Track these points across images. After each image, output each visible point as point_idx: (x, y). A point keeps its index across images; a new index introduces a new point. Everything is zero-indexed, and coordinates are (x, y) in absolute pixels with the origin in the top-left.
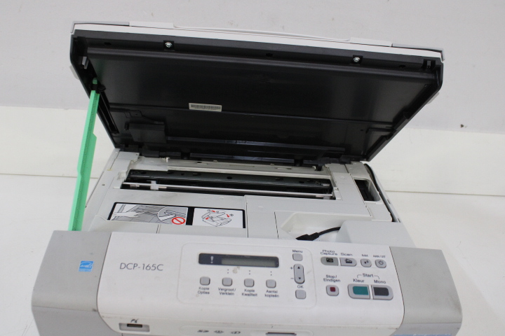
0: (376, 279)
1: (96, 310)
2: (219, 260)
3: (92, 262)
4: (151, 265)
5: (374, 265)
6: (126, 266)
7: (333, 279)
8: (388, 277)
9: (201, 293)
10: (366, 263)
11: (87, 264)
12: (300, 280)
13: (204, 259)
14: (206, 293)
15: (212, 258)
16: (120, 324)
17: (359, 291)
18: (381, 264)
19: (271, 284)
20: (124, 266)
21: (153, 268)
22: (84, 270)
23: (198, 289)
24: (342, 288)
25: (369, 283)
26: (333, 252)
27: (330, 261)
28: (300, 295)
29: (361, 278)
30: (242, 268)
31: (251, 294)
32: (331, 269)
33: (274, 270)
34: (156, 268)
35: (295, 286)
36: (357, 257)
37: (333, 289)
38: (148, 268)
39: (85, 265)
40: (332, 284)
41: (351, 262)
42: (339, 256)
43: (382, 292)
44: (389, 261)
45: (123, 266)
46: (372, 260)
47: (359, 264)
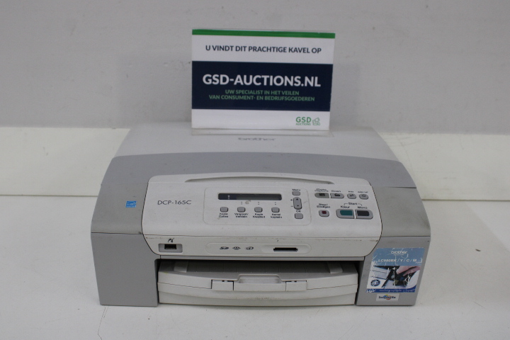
0: (359, 206)
1: (141, 233)
2: (234, 197)
3: (136, 201)
4: (182, 202)
5: (358, 197)
7: (324, 206)
8: (370, 204)
9: (222, 217)
10: (352, 196)
11: (132, 202)
12: (298, 207)
13: (222, 197)
14: (225, 217)
15: (229, 196)
16: (160, 245)
17: (345, 213)
18: (364, 197)
19: (276, 212)
20: (161, 203)
22: (129, 207)
23: (219, 215)
24: (332, 212)
25: (354, 208)
26: (325, 190)
27: (322, 195)
28: (298, 217)
29: (347, 205)
30: (252, 201)
31: (260, 216)
32: (323, 201)
33: (278, 202)
34: (185, 202)
35: (294, 211)
36: (345, 192)
37: (324, 212)
38: (180, 203)
39: (130, 204)
40: (324, 209)
41: (339, 196)
42: (329, 193)
43: (364, 214)
44: (371, 194)
45: (160, 202)
46: (357, 194)
47: (346, 197)
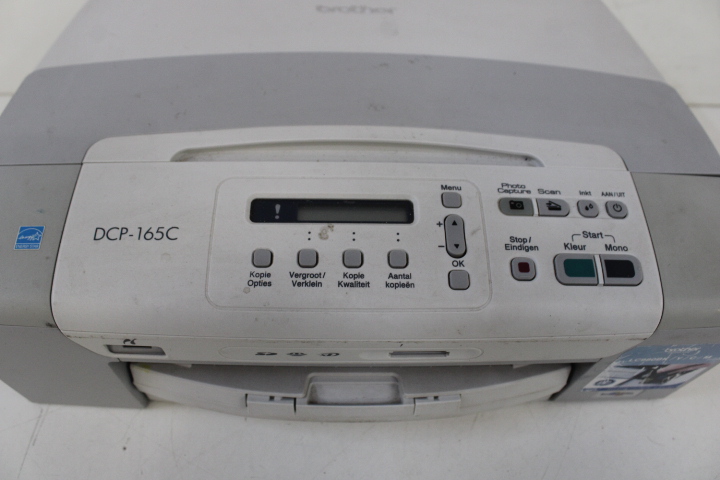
0: (609, 241)
1: (52, 325)
2: (291, 210)
3: (41, 229)
4: (154, 230)
5: (603, 213)
6: (106, 234)
7: (521, 243)
8: (632, 237)
9: (255, 284)
10: (587, 209)
11: (32, 232)
12: (457, 250)
13: (263, 211)
14: (265, 284)
15: (278, 208)
17: (576, 269)
18: (617, 211)
19: (398, 260)
20: (102, 234)
21: (159, 236)
22: (25, 245)
23: (248, 277)
24: (542, 263)
25: (595, 250)
26: (522, 188)
27: (516, 207)
28: (458, 282)
29: (579, 241)
30: (337, 226)
31: (357, 282)
32: (519, 225)
33: (404, 228)
34: (164, 234)
35: (447, 263)
36: (569, 197)
37: (524, 267)
38: (149, 236)
39: (26, 236)
40: (522, 255)
41: (558, 208)
42: (534, 196)
43: (621, 270)
44: (631, 201)
45: (100, 234)
46: (600, 201)
47: (574, 211)
